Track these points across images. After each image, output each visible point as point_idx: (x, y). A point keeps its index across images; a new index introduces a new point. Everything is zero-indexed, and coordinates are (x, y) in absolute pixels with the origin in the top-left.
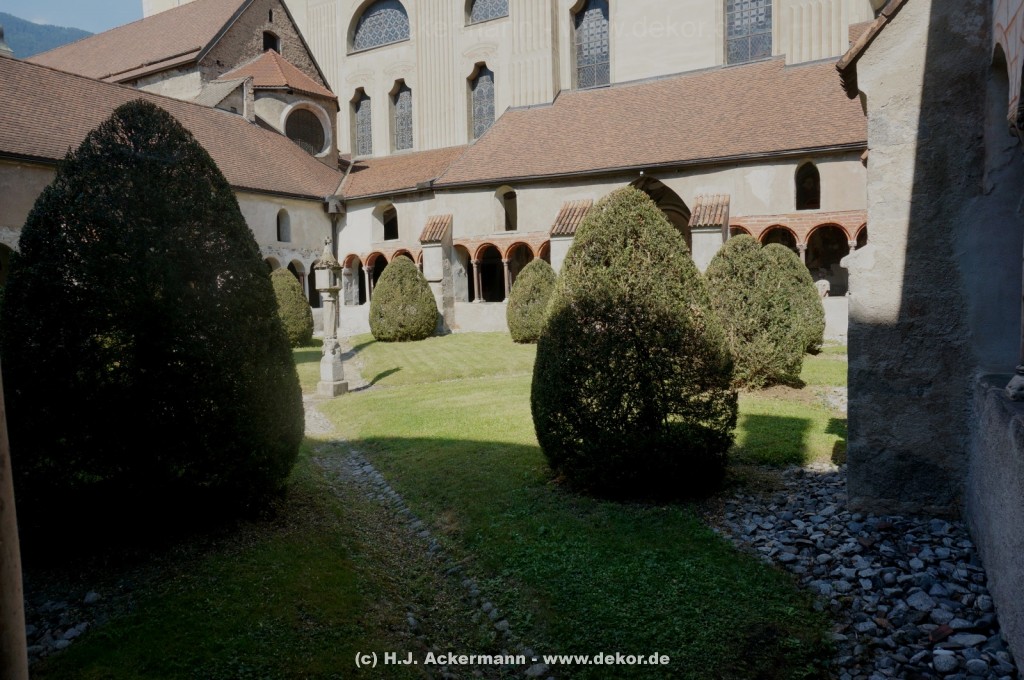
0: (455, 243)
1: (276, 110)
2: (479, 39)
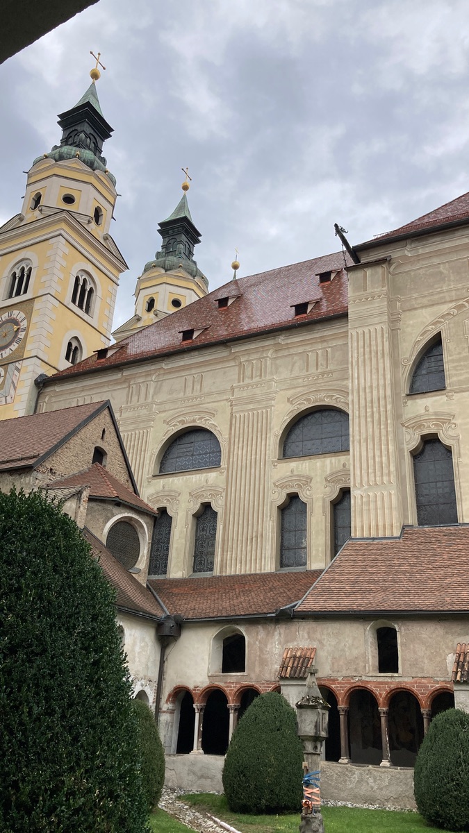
1: (101, 520)
2: (292, 472)
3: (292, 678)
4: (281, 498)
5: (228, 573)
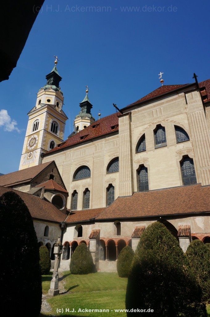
0: (100, 239)
1: (50, 196)
2: (110, 177)
3: (92, 238)
4: (107, 186)
5: (93, 208)
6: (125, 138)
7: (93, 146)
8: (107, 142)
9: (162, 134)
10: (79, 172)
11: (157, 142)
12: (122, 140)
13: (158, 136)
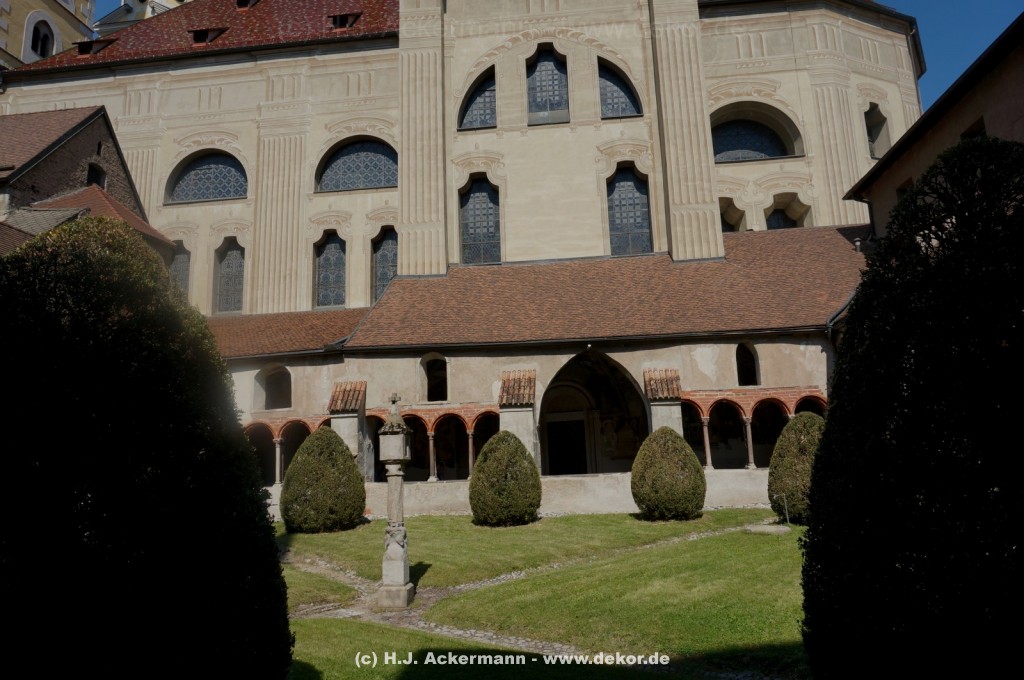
4: (318, 236)
5: (259, 312)
6: (426, 68)
7: (258, 77)
8: (317, 72)
9: (553, 80)
10: (193, 172)
11: (535, 105)
12: (412, 76)
13: (538, 84)
